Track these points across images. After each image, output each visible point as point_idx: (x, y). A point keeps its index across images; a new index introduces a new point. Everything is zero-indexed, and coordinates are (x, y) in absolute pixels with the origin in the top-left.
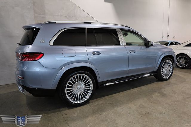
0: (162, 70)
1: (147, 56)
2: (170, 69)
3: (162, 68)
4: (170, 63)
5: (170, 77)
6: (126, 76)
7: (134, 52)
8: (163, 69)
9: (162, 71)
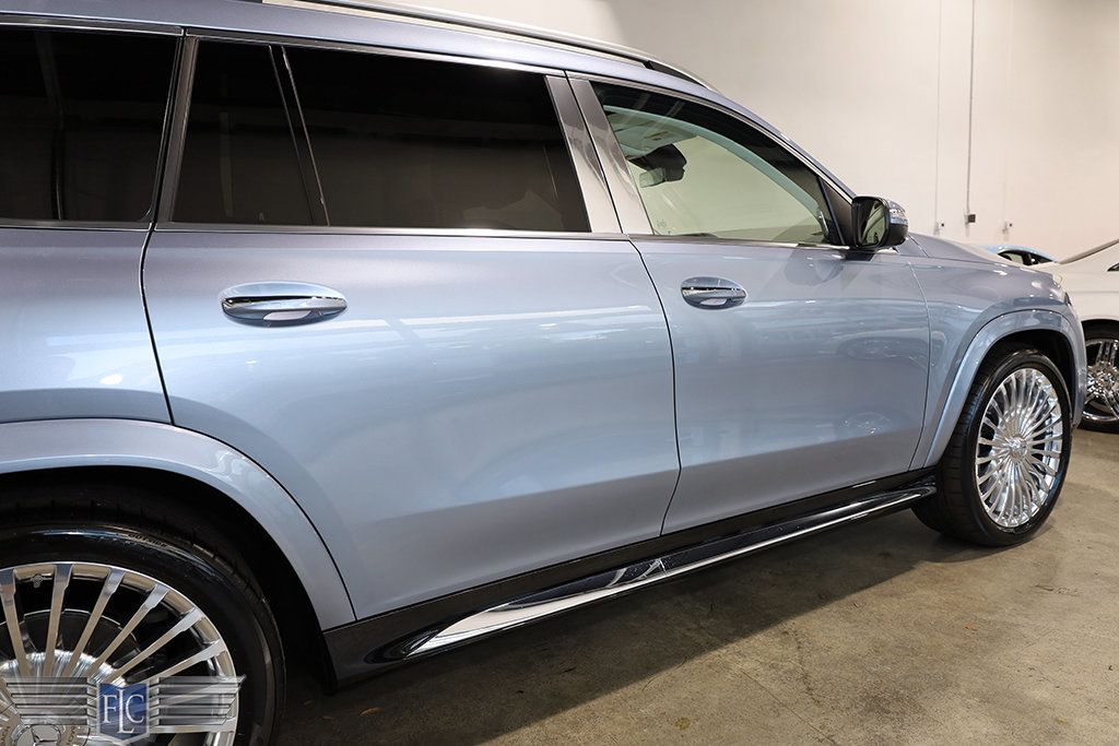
0: (979, 461)
1: (840, 338)
2: (1041, 447)
3: (981, 440)
4: (1042, 395)
5: (1046, 510)
6: (651, 530)
7: (731, 302)
8: (985, 450)
9: (984, 467)
